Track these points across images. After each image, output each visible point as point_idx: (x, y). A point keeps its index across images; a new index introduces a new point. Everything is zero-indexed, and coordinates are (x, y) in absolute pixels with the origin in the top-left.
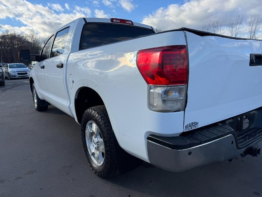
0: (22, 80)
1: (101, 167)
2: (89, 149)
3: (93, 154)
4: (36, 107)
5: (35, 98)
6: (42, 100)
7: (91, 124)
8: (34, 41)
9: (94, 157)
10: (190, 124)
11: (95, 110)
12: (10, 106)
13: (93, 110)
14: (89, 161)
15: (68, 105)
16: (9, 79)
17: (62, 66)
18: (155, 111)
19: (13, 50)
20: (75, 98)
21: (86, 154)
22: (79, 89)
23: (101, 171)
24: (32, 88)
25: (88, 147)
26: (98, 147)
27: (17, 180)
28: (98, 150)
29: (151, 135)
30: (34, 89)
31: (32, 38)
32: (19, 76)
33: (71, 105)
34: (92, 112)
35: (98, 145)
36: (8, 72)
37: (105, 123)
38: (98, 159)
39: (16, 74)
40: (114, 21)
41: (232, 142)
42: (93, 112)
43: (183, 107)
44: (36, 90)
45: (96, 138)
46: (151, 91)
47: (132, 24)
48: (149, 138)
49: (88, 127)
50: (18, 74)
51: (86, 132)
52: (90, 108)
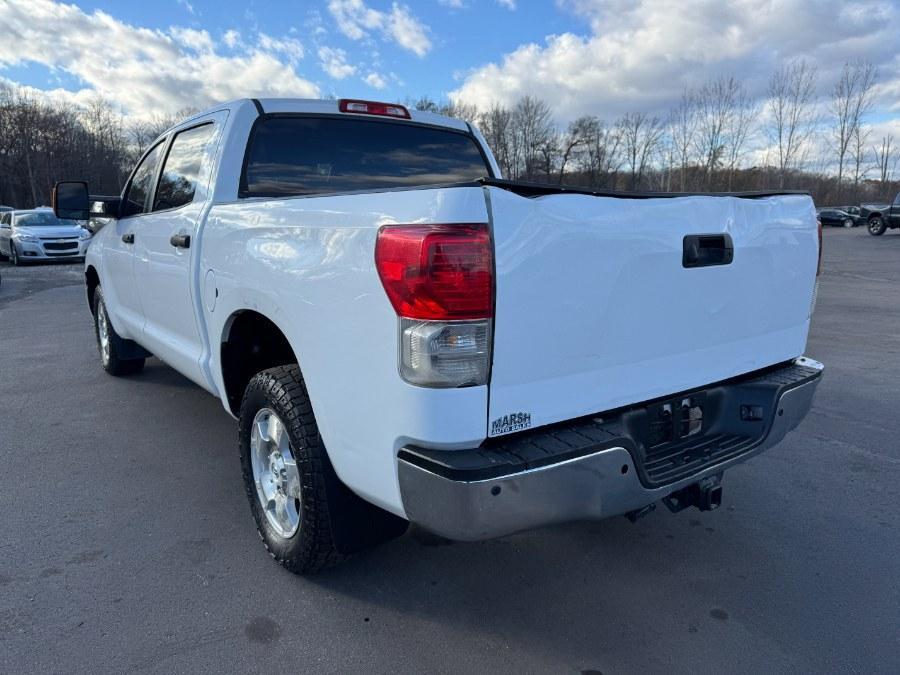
0: (59, 267)
1: (291, 541)
2: (259, 492)
3: (272, 505)
4: (106, 363)
5: (104, 333)
6: (124, 340)
7: (267, 418)
8: (101, 129)
9: (274, 512)
10: (506, 418)
11: (278, 377)
12: (20, 356)
13: (270, 376)
14: (261, 524)
15: (202, 361)
16: (12, 263)
17: (186, 243)
18: (415, 384)
19: (28, 160)
20: (222, 339)
21: (252, 506)
22: (233, 314)
23: (290, 553)
24: (94, 301)
25: (258, 486)
26: (284, 484)
27: (46, 576)
28: (285, 494)
29: (409, 446)
30: (100, 303)
31: (96, 118)
32: (48, 254)
33: (211, 361)
34: (268, 383)
35: (284, 477)
36: (11, 240)
37: (304, 415)
38: (283, 518)
39: (39, 246)
40: (350, 107)
41: (625, 469)
42: (271, 384)
43: (484, 376)
44: (108, 310)
45: (280, 459)
46: (408, 332)
47: (407, 115)
48: (401, 455)
49: (258, 424)
50: (47, 246)
51: (253, 440)
52: (264, 372)
